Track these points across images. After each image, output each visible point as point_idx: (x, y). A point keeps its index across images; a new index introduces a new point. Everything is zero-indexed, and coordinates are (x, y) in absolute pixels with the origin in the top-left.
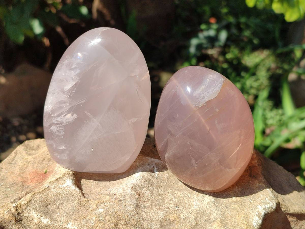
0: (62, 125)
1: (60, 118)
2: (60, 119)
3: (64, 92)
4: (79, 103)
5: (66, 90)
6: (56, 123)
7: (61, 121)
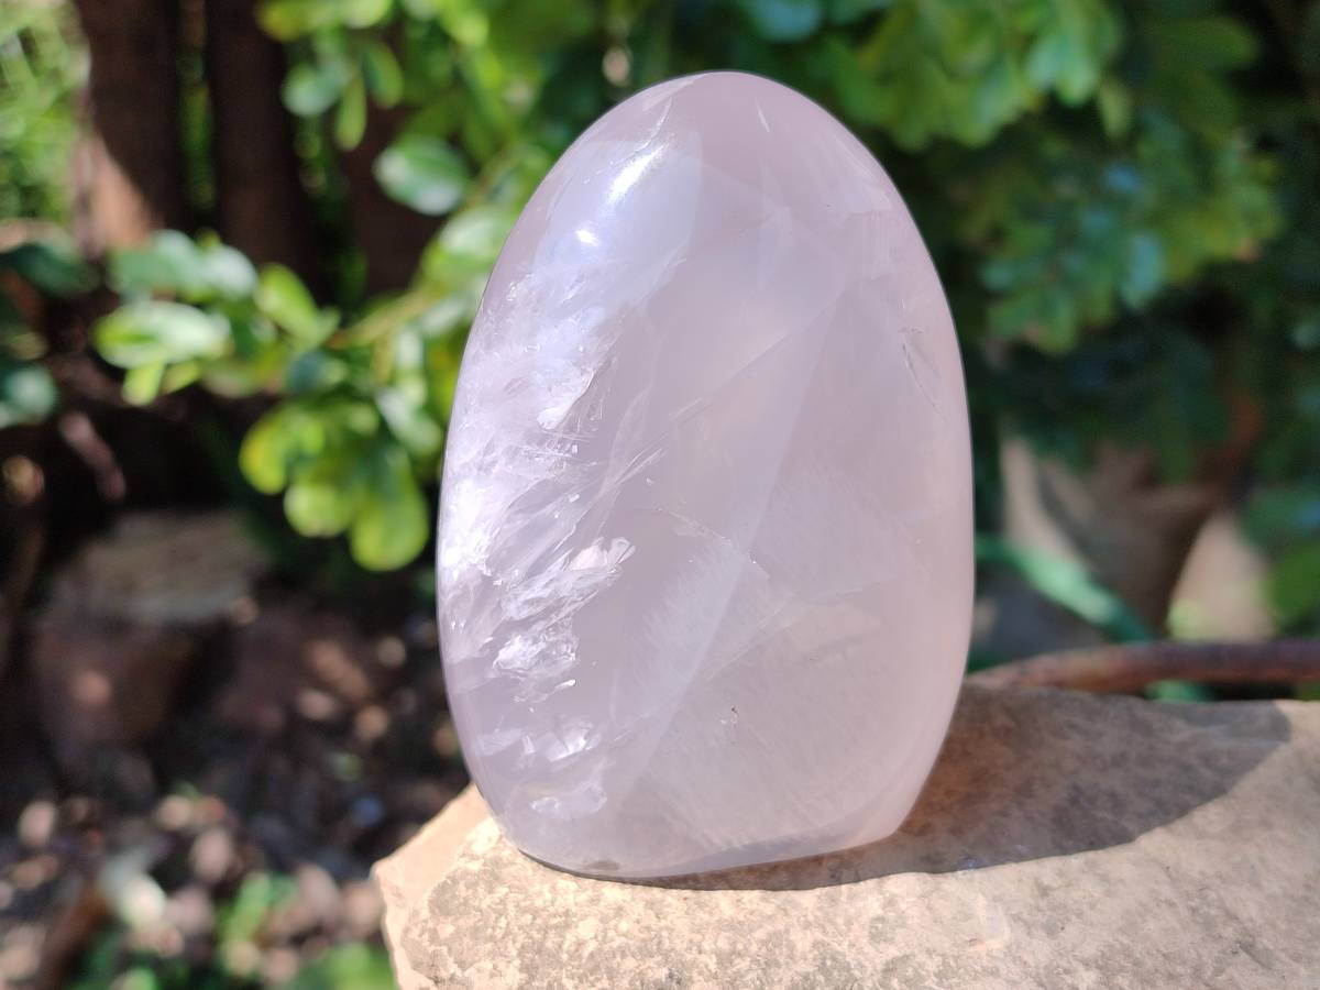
0: (562, 615)
1: (541, 581)
2: (547, 585)
3: (541, 437)
4: (636, 470)
5: (553, 426)
6: (525, 613)
7: (550, 596)
